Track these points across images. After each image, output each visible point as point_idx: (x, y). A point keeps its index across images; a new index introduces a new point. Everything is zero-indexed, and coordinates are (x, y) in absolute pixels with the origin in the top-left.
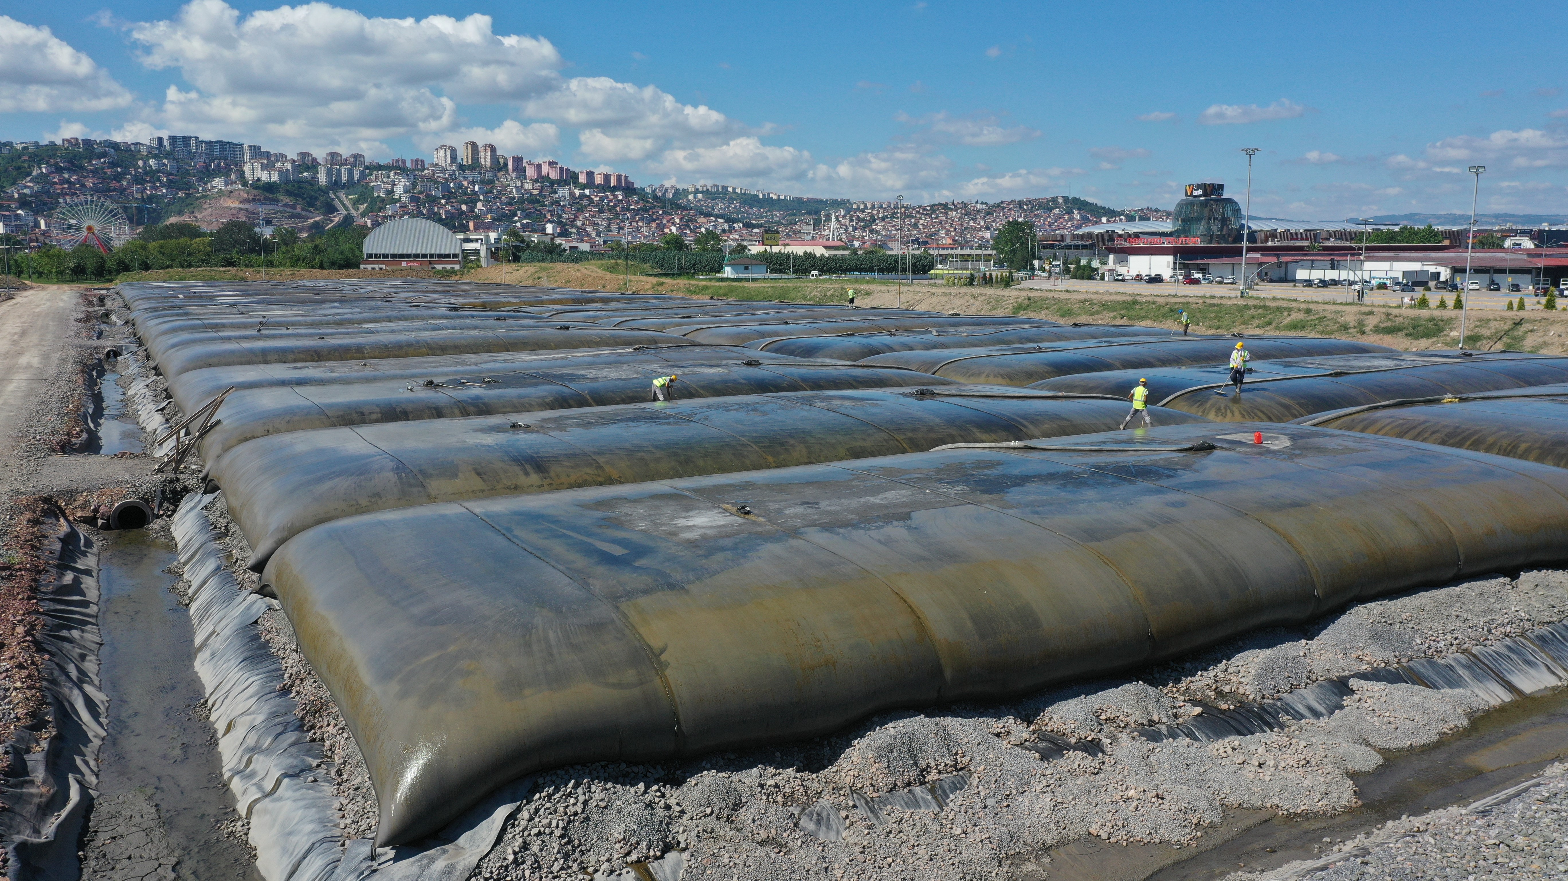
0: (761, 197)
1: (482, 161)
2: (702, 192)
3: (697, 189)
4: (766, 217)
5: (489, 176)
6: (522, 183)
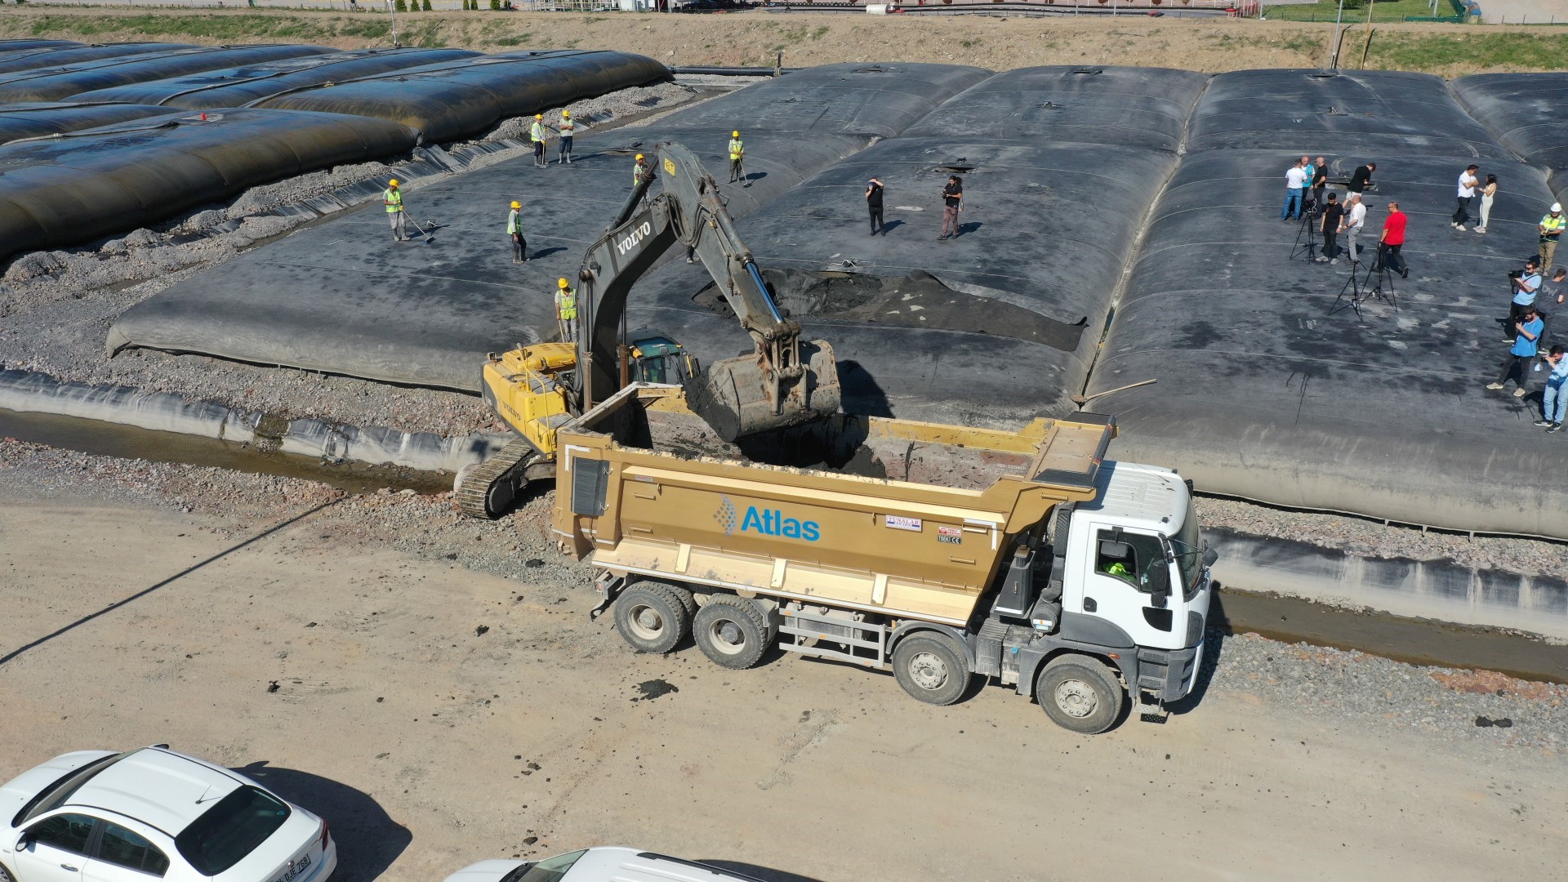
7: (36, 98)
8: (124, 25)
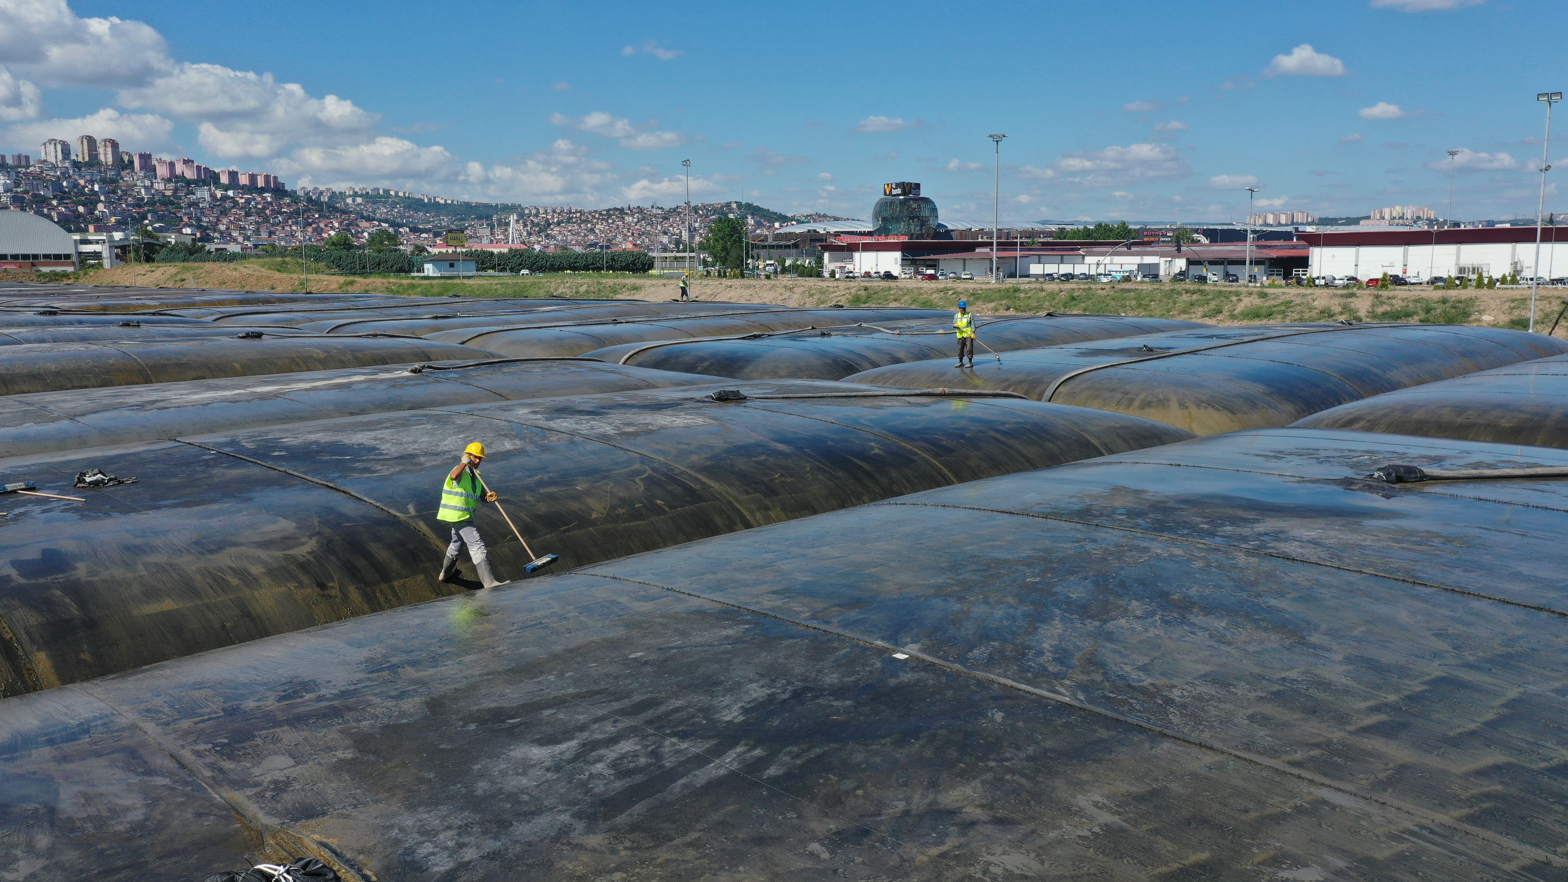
0: (426, 201)
1: (102, 158)
2: (361, 196)
3: (356, 193)
4: (433, 221)
5: (111, 174)
6: (152, 183)
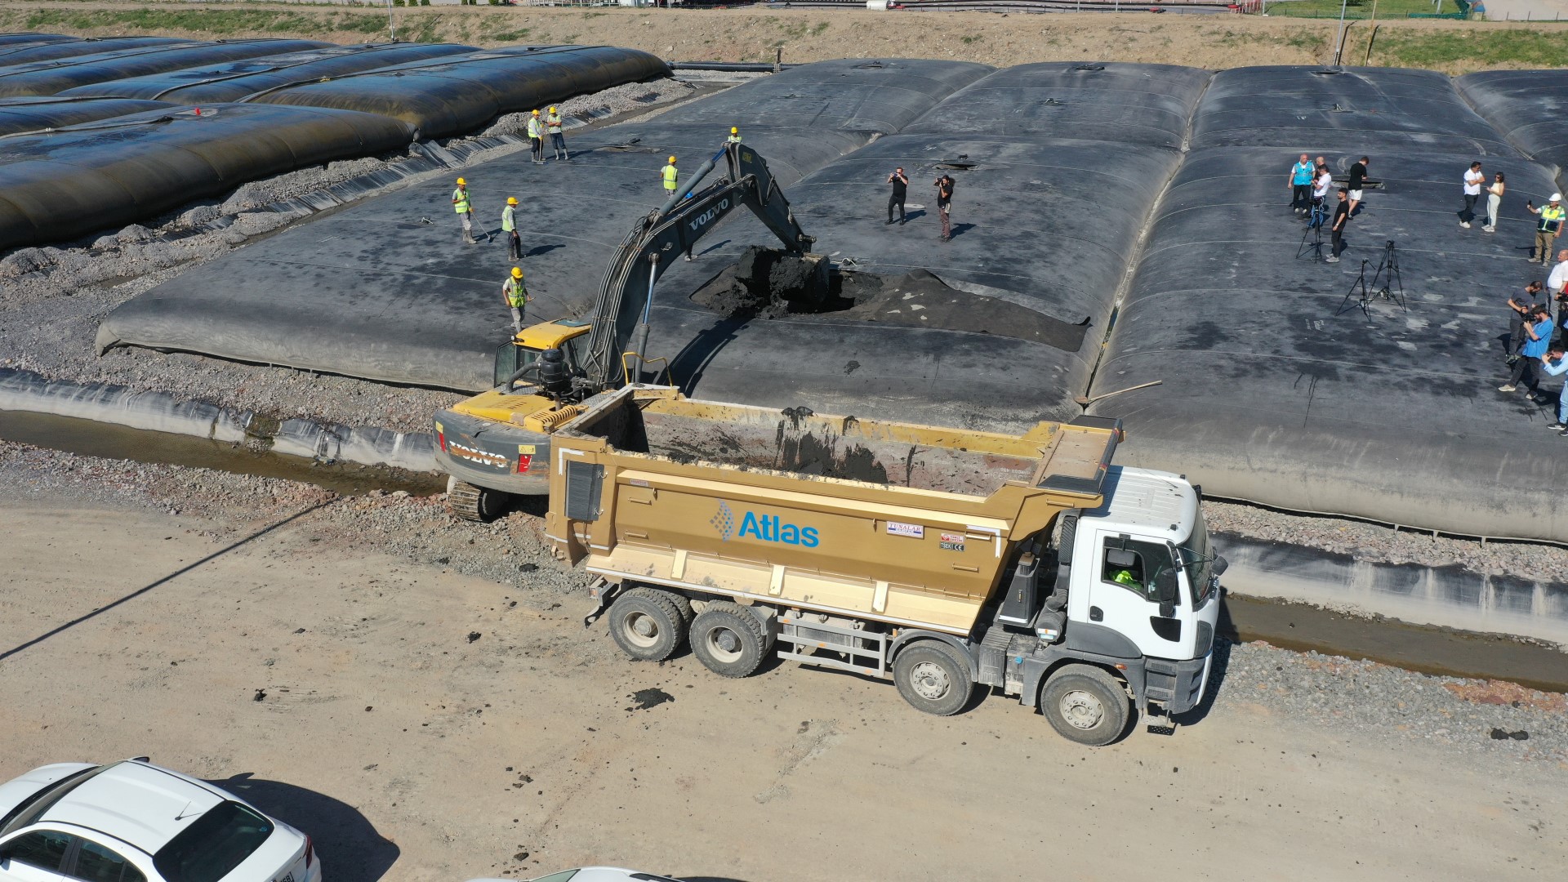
7: (30, 92)
8: (119, 19)
